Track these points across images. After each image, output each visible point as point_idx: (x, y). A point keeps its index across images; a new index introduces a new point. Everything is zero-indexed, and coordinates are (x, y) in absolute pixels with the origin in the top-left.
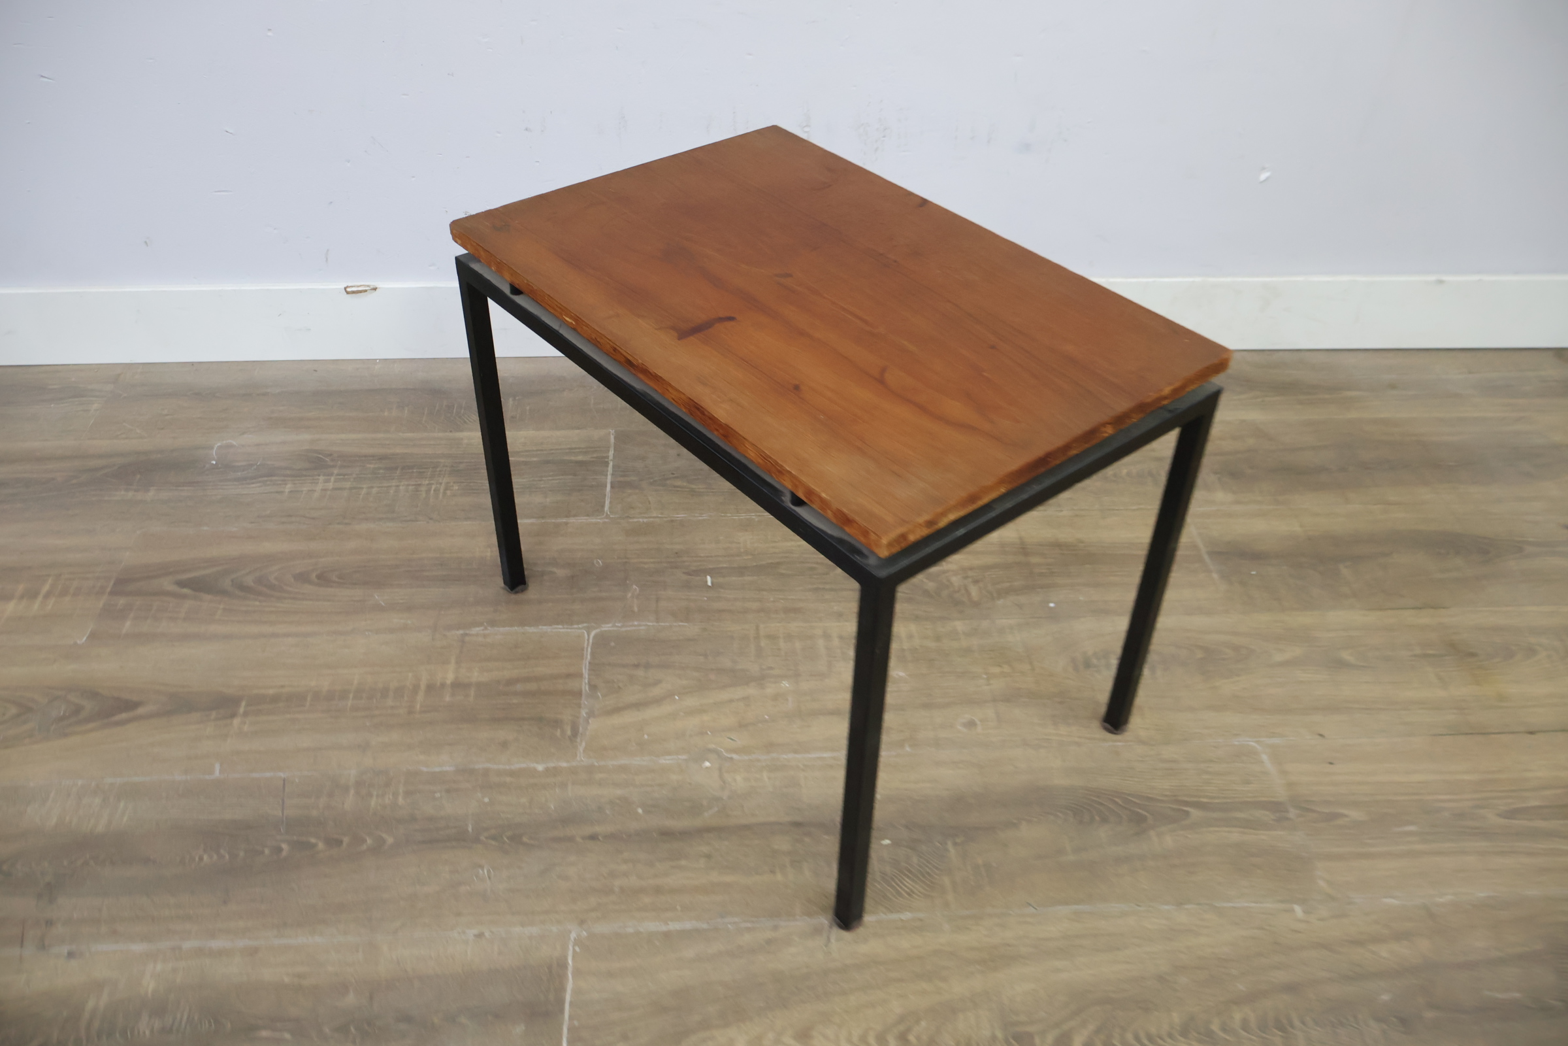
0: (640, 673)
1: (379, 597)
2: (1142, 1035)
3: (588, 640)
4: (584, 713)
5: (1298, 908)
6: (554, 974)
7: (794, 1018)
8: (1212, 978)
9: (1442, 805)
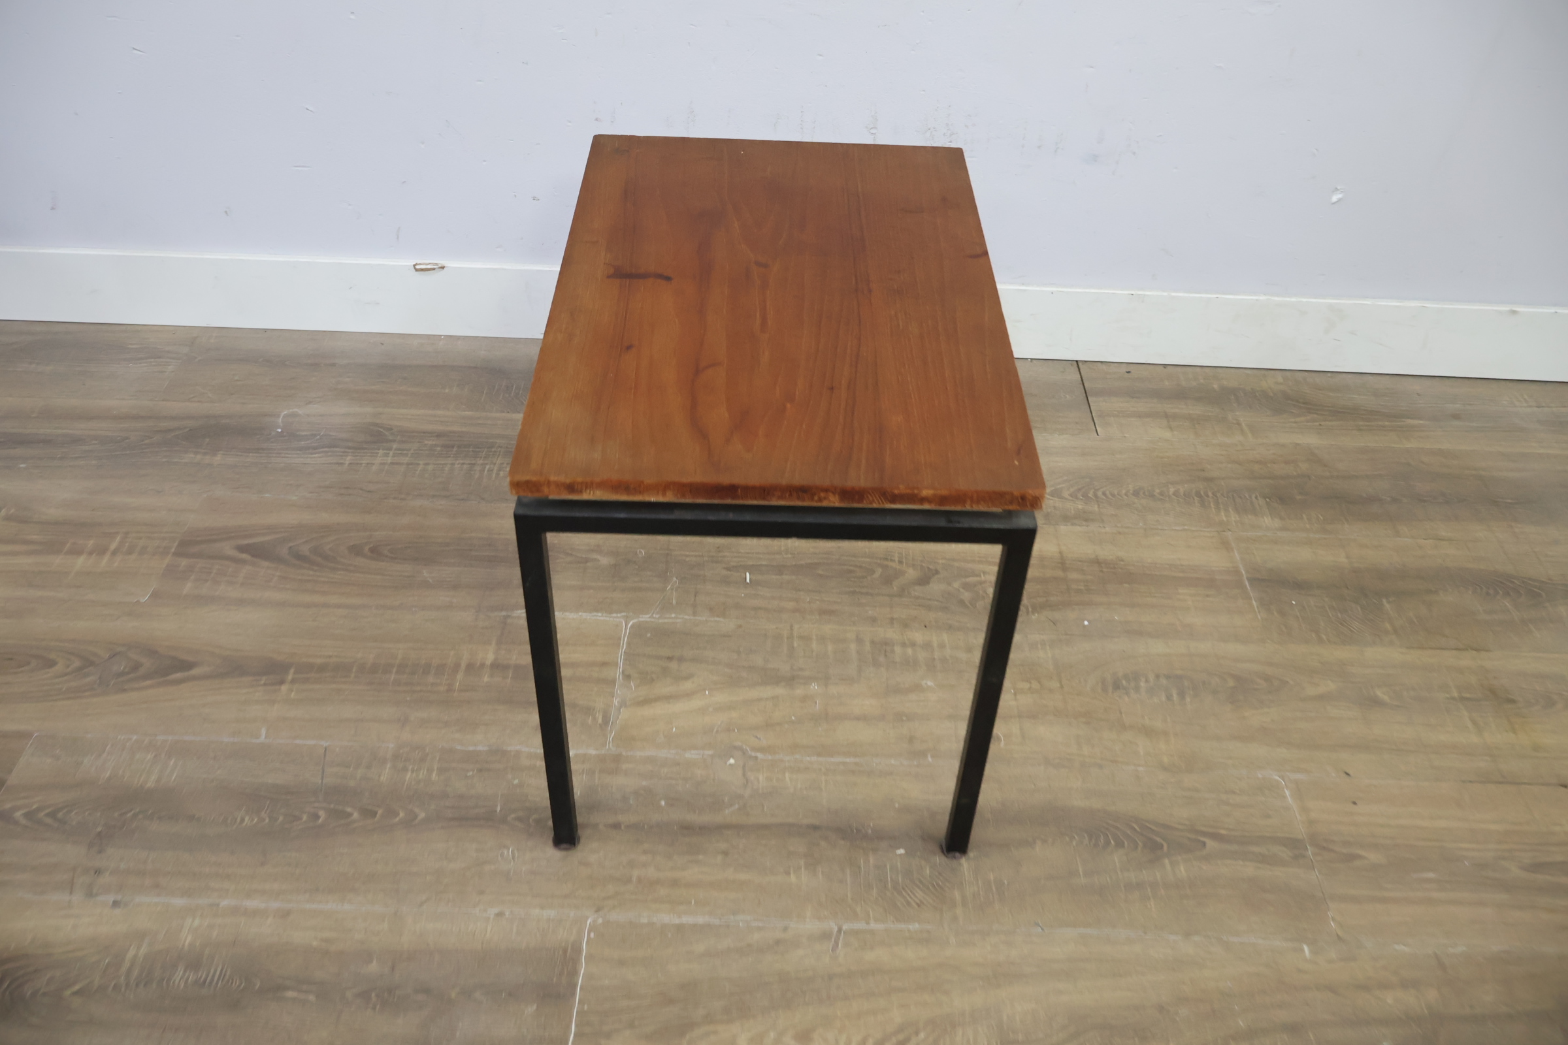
0: (674, 665)
1: (426, 573)
3: (626, 629)
4: (616, 702)
5: (1306, 948)
6: (568, 958)
7: (797, 1019)
8: (1214, 1011)
9: (1464, 853)
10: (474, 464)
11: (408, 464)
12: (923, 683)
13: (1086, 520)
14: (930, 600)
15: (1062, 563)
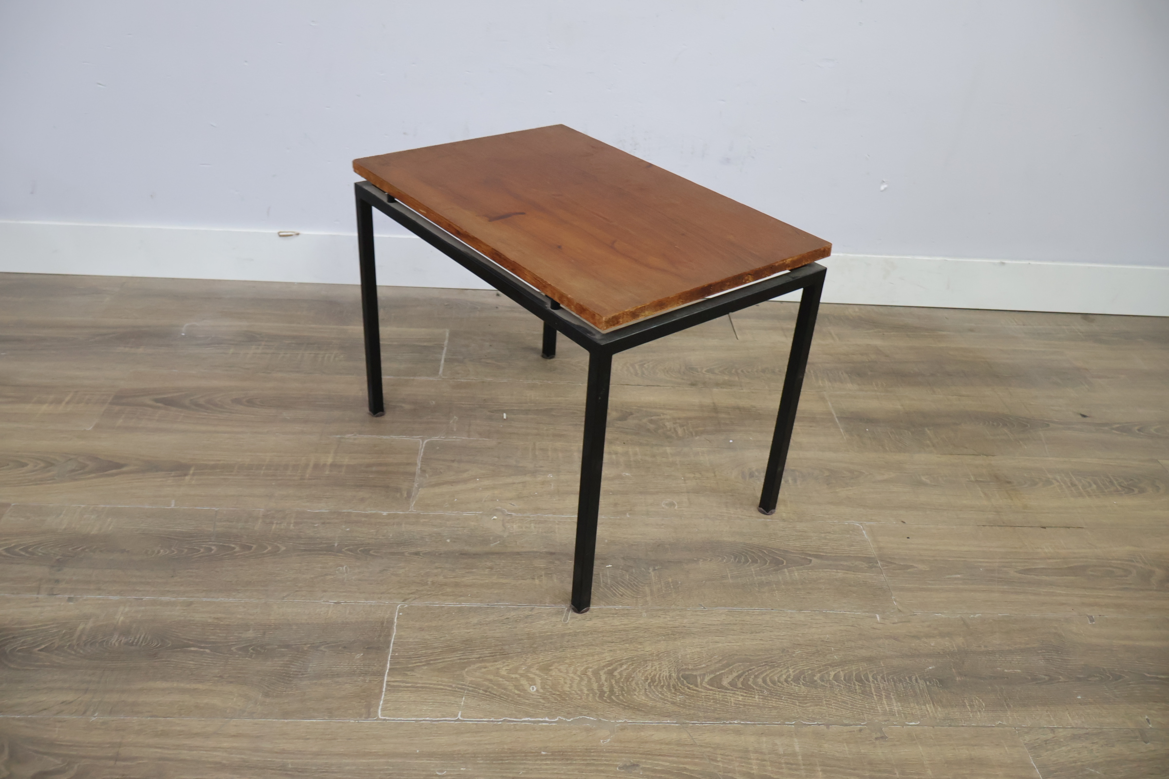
0: (455, 465)
1: (286, 414)
2: (768, 680)
4: (416, 485)
5: (877, 615)
6: (384, 627)
7: (540, 659)
8: (818, 651)
9: (979, 564)
10: (318, 354)
11: (273, 353)
12: (623, 474)
13: (730, 386)
14: (627, 429)
15: (715, 409)
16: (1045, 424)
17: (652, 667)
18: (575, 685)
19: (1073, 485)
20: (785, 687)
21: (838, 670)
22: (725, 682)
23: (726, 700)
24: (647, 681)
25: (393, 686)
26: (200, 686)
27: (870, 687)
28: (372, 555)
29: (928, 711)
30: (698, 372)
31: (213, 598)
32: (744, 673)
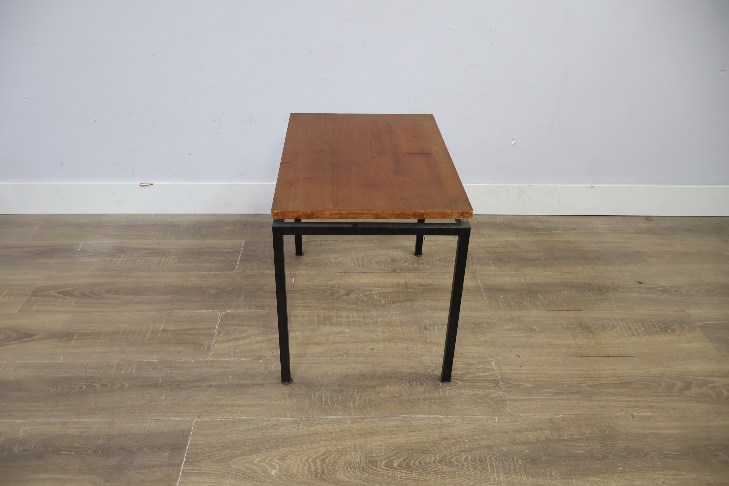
0: (239, 328)
1: (137, 299)
2: (423, 462)
3: (220, 315)
4: (214, 342)
5: (496, 418)
6: (185, 434)
7: (280, 453)
8: (456, 442)
9: (565, 382)
10: (162, 259)
11: (134, 260)
12: (344, 330)
13: (417, 270)
14: (350, 301)
15: (406, 286)
16: (615, 289)
17: (350, 455)
18: (300, 469)
19: (629, 328)
20: (433, 467)
21: (468, 455)
22: (395, 464)
23: (395, 476)
24: (346, 465)
25: (186, 473)
26: (66, 476)
27: (487, 465)
28: (182, 388)
29: (522, 480)
30: (398, 262)
31: (80, 419)
32: (408, 458)
